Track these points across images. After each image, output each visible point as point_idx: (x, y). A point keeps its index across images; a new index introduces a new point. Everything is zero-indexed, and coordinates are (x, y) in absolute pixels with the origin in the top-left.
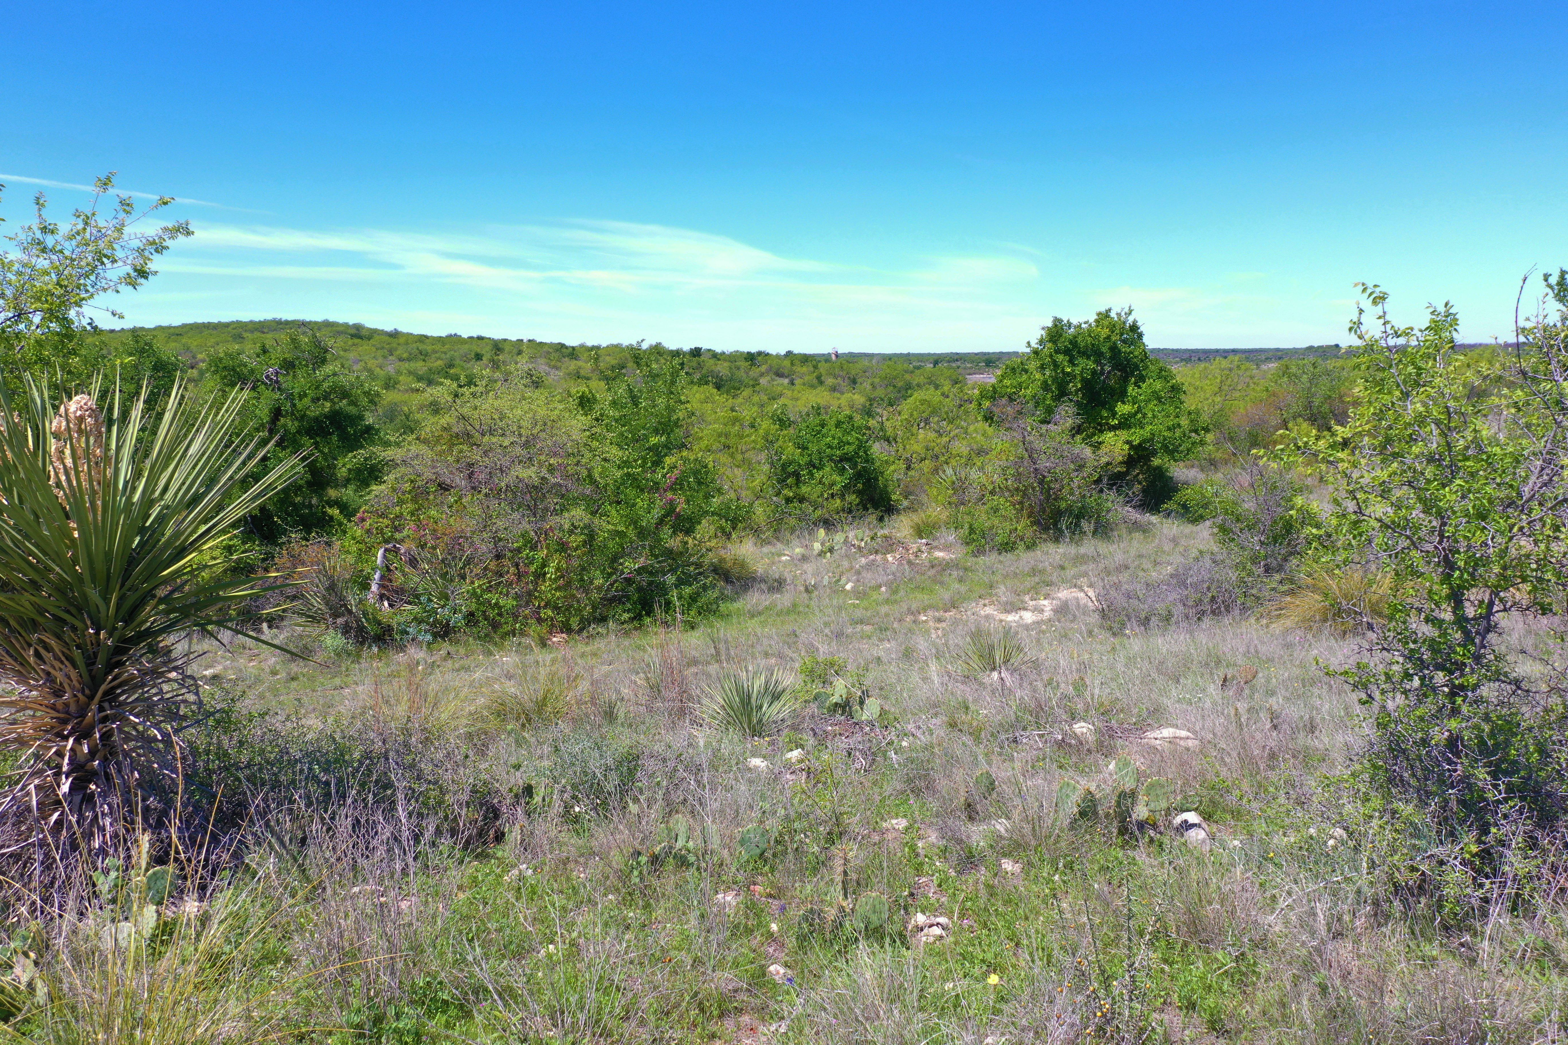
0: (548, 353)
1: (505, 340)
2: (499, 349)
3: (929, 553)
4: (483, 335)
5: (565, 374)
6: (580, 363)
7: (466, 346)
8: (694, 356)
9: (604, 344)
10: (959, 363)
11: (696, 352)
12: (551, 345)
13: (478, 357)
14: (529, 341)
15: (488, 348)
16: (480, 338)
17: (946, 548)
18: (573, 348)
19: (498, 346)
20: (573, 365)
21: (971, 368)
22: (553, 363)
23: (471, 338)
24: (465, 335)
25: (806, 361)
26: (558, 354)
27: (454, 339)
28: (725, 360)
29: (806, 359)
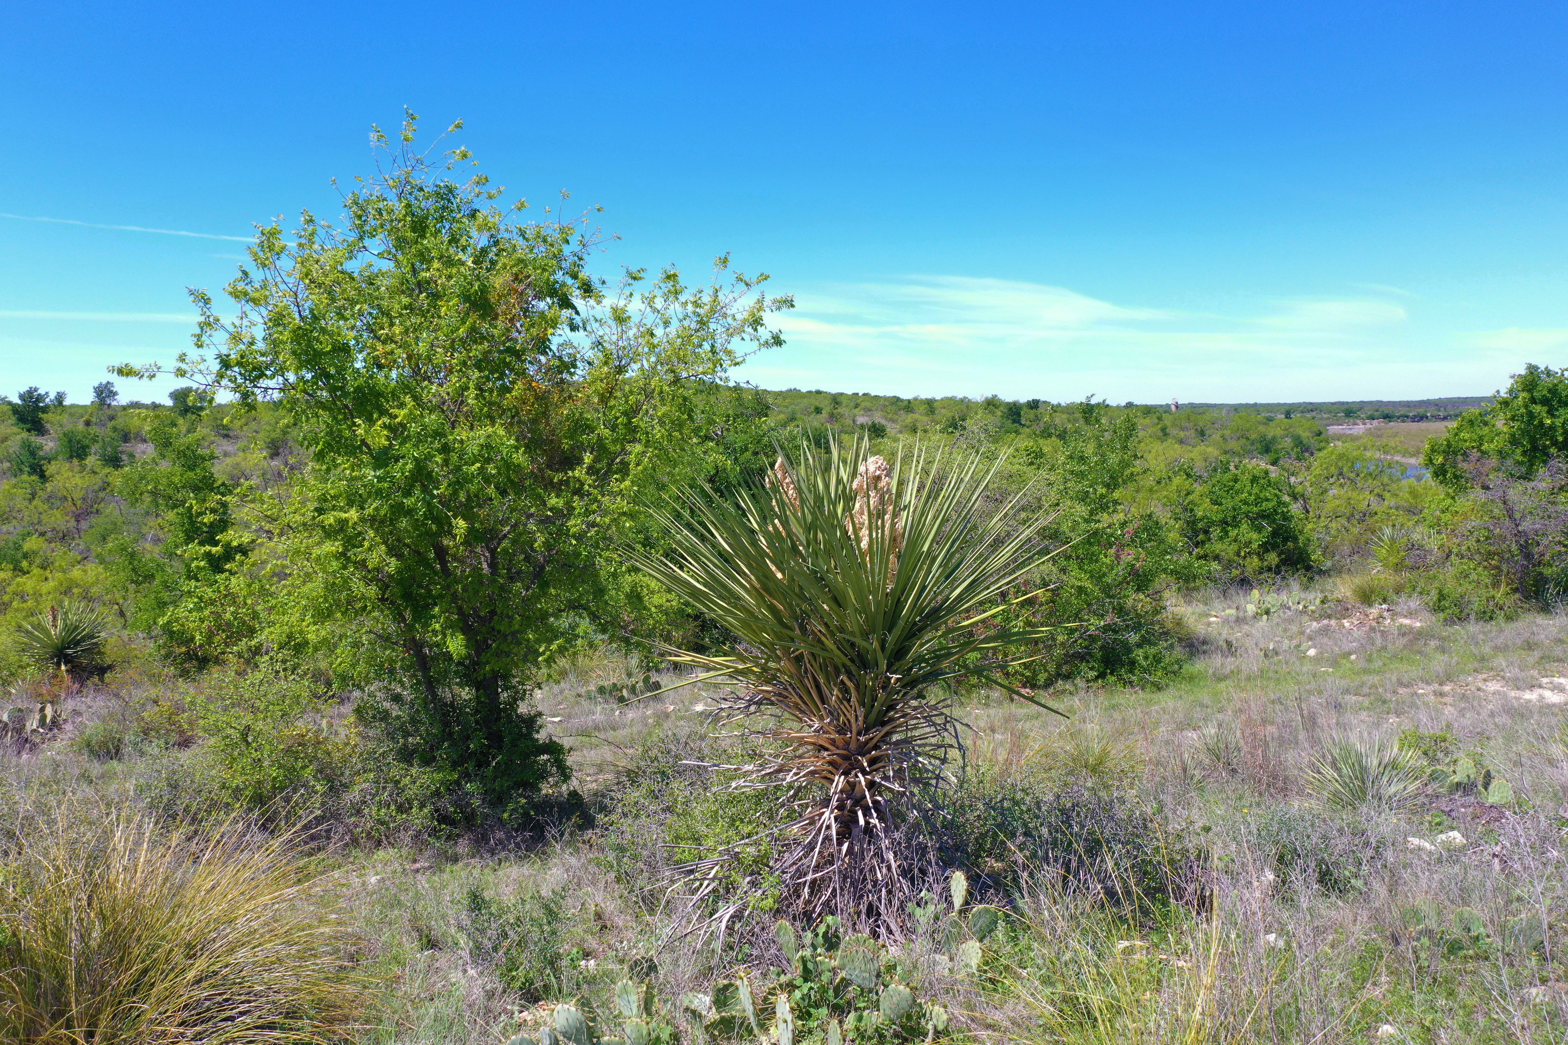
0: (885, 406)
1: (842, 394)
2: (837, 403)
3: (1392, 620)
4: (822, 389)
5: (902, 426)
6: (916, 416)
7: (805, 400)
8: (1032, 408)
9: (938, 397)
10: (1314, 414)
11: (1034, 405)
12: (885, 398)
13: (818, 411)
14: (864, 394)
15: (826, 402)
16: (818, 392)
17: (1410, 614)
18: (909, 401)
19: (836, 399)
20: (909, 418)
21: (1328, 419)
22: (890, 416)
23: (810, 392)
24: (804, 390)
25: (1149, 412)
26: (894, 407)
27: (793, 394)
28: (1063, 413)
29: (1148, 410)
